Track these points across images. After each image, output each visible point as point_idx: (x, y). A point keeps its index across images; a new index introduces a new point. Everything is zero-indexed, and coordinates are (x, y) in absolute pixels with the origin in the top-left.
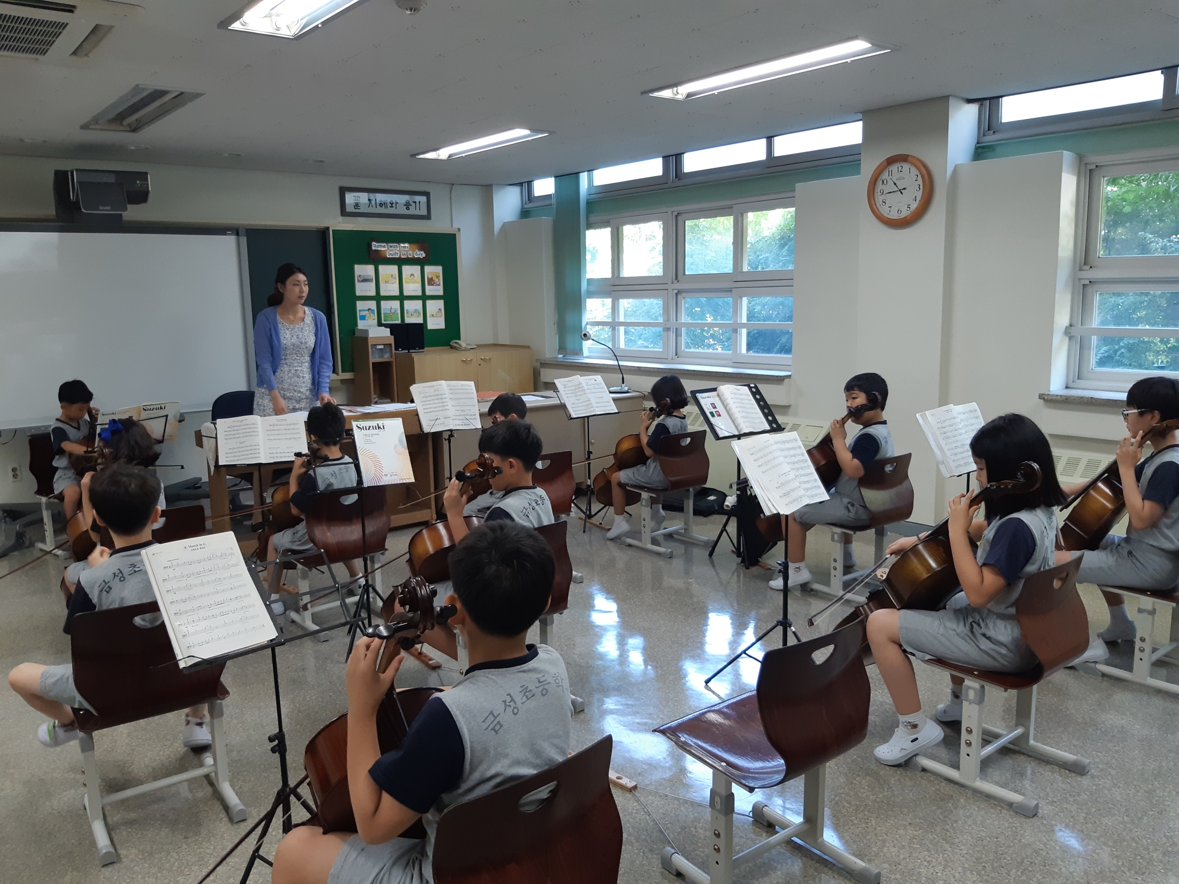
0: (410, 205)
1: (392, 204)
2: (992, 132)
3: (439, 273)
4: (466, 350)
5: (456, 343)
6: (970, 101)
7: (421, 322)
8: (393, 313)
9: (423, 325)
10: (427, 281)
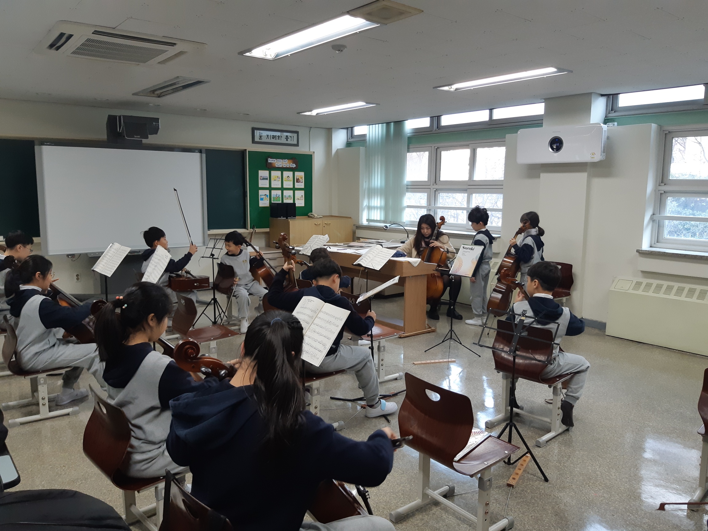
0: (288, 138)
1: (279, 138)
2: (614, 111)
3: (302, 176)
4: (317, 218)
5: (311, 214)
6: (602, 95)
7: (292, 202)
8: (277, 197)
9: (294, 204)
10: (296, 180)
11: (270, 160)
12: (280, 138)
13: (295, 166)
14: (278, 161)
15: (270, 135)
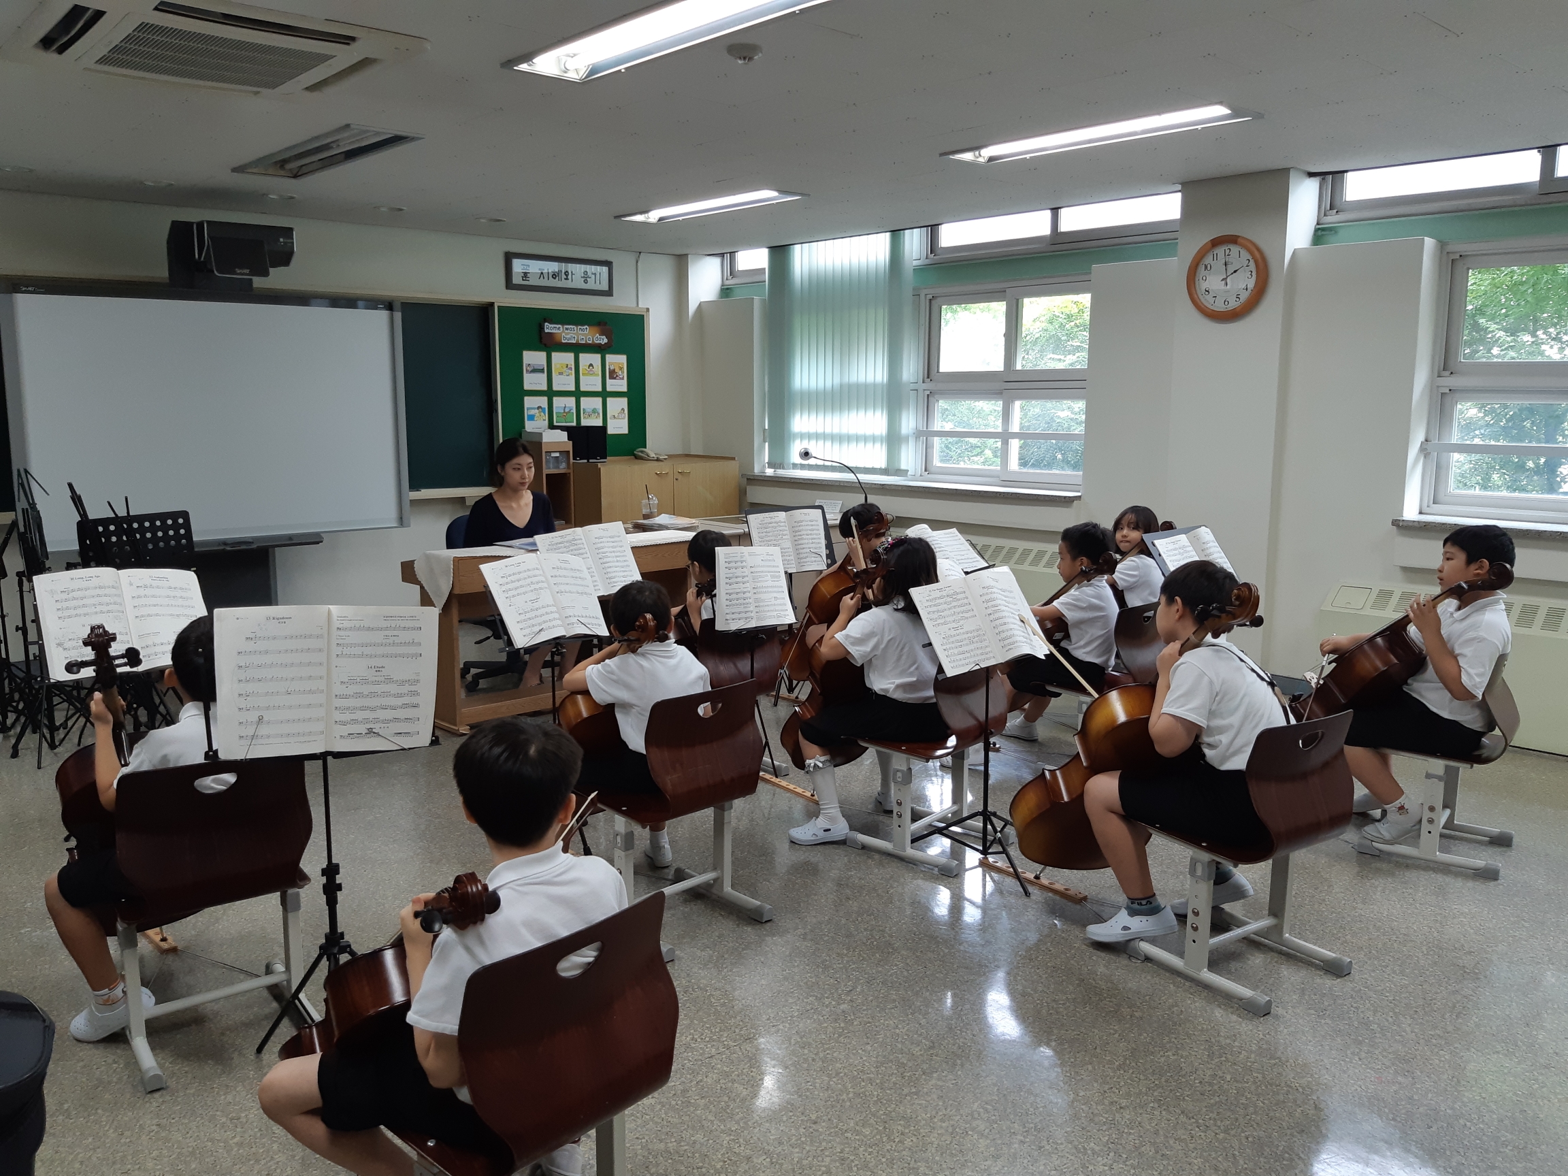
0: (588, 277)
1: (567, 276)
2: (1335, 211)
3: (623, 364)
4: (657, 460)
5: (642, 452)
6: (1311, 175)
7: (600, 424)
8: (567, 413)
9: (603, 429)
10: (608, 374)
11: (549, 328)
12: (570, 277)
13: (606, 340)
14: (567, 329)
15: (546, 271)
